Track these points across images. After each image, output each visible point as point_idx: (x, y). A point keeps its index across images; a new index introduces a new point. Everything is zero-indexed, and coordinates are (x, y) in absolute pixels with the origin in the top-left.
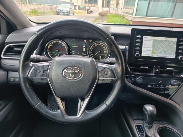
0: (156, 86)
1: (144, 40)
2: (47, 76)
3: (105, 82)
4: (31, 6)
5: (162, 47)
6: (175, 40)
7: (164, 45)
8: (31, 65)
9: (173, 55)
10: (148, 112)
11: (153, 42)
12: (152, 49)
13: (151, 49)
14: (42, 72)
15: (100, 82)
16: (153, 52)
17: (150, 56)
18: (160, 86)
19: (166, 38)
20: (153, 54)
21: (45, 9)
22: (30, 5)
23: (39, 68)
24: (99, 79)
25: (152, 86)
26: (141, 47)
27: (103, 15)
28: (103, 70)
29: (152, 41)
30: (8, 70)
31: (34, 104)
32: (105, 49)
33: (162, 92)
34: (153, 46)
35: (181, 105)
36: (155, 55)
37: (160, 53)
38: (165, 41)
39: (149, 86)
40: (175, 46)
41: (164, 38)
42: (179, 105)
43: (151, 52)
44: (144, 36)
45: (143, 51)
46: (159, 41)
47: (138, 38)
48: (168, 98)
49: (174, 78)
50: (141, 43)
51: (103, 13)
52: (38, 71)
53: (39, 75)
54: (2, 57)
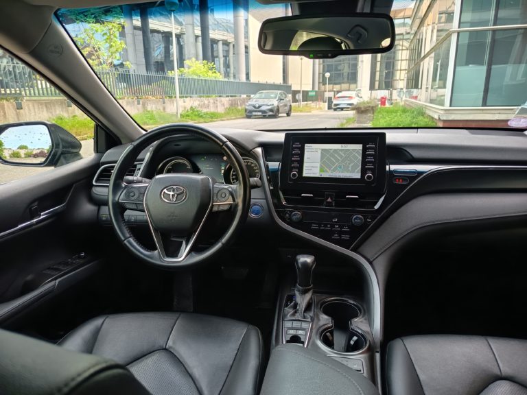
0: (326, 226)
1: (306, 151)
2: (143, 201)
3: (222, 208)
4: (184, 102)
5: (337, 160)
6: (360, 147)
7: (341, 156)
8: (123, 186)
9: (357, 172)
10: (300, 265)
11: (321, 153)
12: (321, 165)
13: (318, 165)
14: (137, 195)
15: (215, 209)
16: (322, 170)
17: (318, 175)
18: (333, 226)
19: (343, 145)
20: (321, 173)
21: (217, 107)
22: (182, 99)
23: (133, 189)
24: (213, 205)
25: (320, 226)
26: (301, 162)
27: (363, 109)
28: (218, 192)
29: (320, 151)
30: (100, 203)
31: (123, 239)
32: (256, 171)
33: (336, 236)
34: (321, 161)
35: (374, 263)
36: (325, 175)
37: (334, 170)
38: (342, 150)
39: (314, 227)
40: (360, 158)
41: (340, 145)
42: (371, 263)
43: (319, 169)
44: (306, 145)
45: (304, 168)
46: (331, 151)
47: (296, 148)
48: (348, 249)
49: (359, 213)
50: (302, 155)
51: (362, 106)
52: (132, 194)
53: (133, 198)
54: (94, 183)
